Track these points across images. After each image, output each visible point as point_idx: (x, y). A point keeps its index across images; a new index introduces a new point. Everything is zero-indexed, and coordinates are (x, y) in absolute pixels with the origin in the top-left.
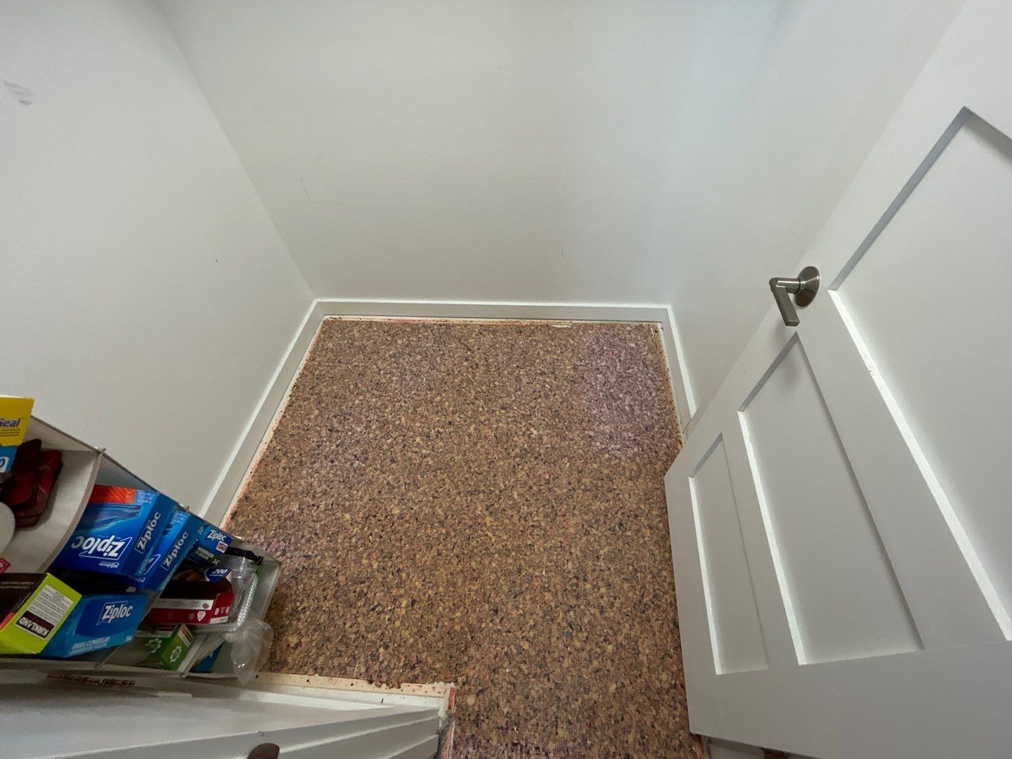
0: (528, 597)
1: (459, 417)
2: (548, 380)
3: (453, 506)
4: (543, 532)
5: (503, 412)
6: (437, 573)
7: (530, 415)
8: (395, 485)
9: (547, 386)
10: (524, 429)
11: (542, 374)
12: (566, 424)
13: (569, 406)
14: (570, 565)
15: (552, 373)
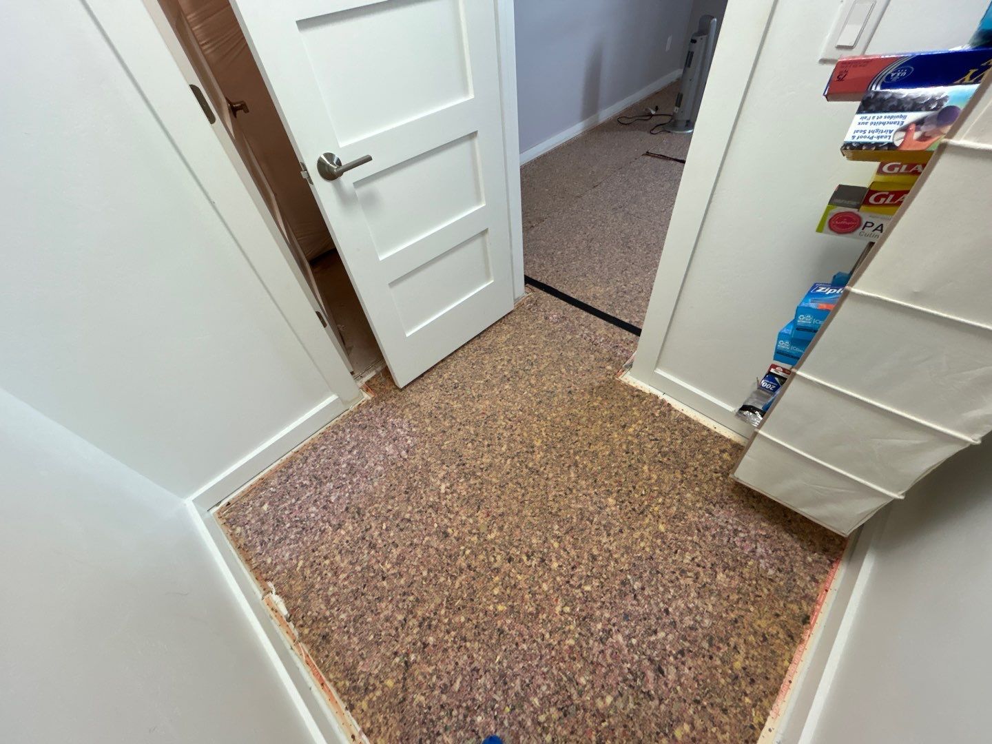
0: (545, 388)
1: (495, 561)
2: (376, 533)
3: (559, 472)
4: (507, 413)
5: (450, 530)
6: (598, 434)
7: (431, 506)
8: (602, 528)
9: (384, 527)
10: (449, 497)
11: (372, 546)
12: (412, 475)
13: (392, 488)
14: (507, 387)
15: (364, 539)
